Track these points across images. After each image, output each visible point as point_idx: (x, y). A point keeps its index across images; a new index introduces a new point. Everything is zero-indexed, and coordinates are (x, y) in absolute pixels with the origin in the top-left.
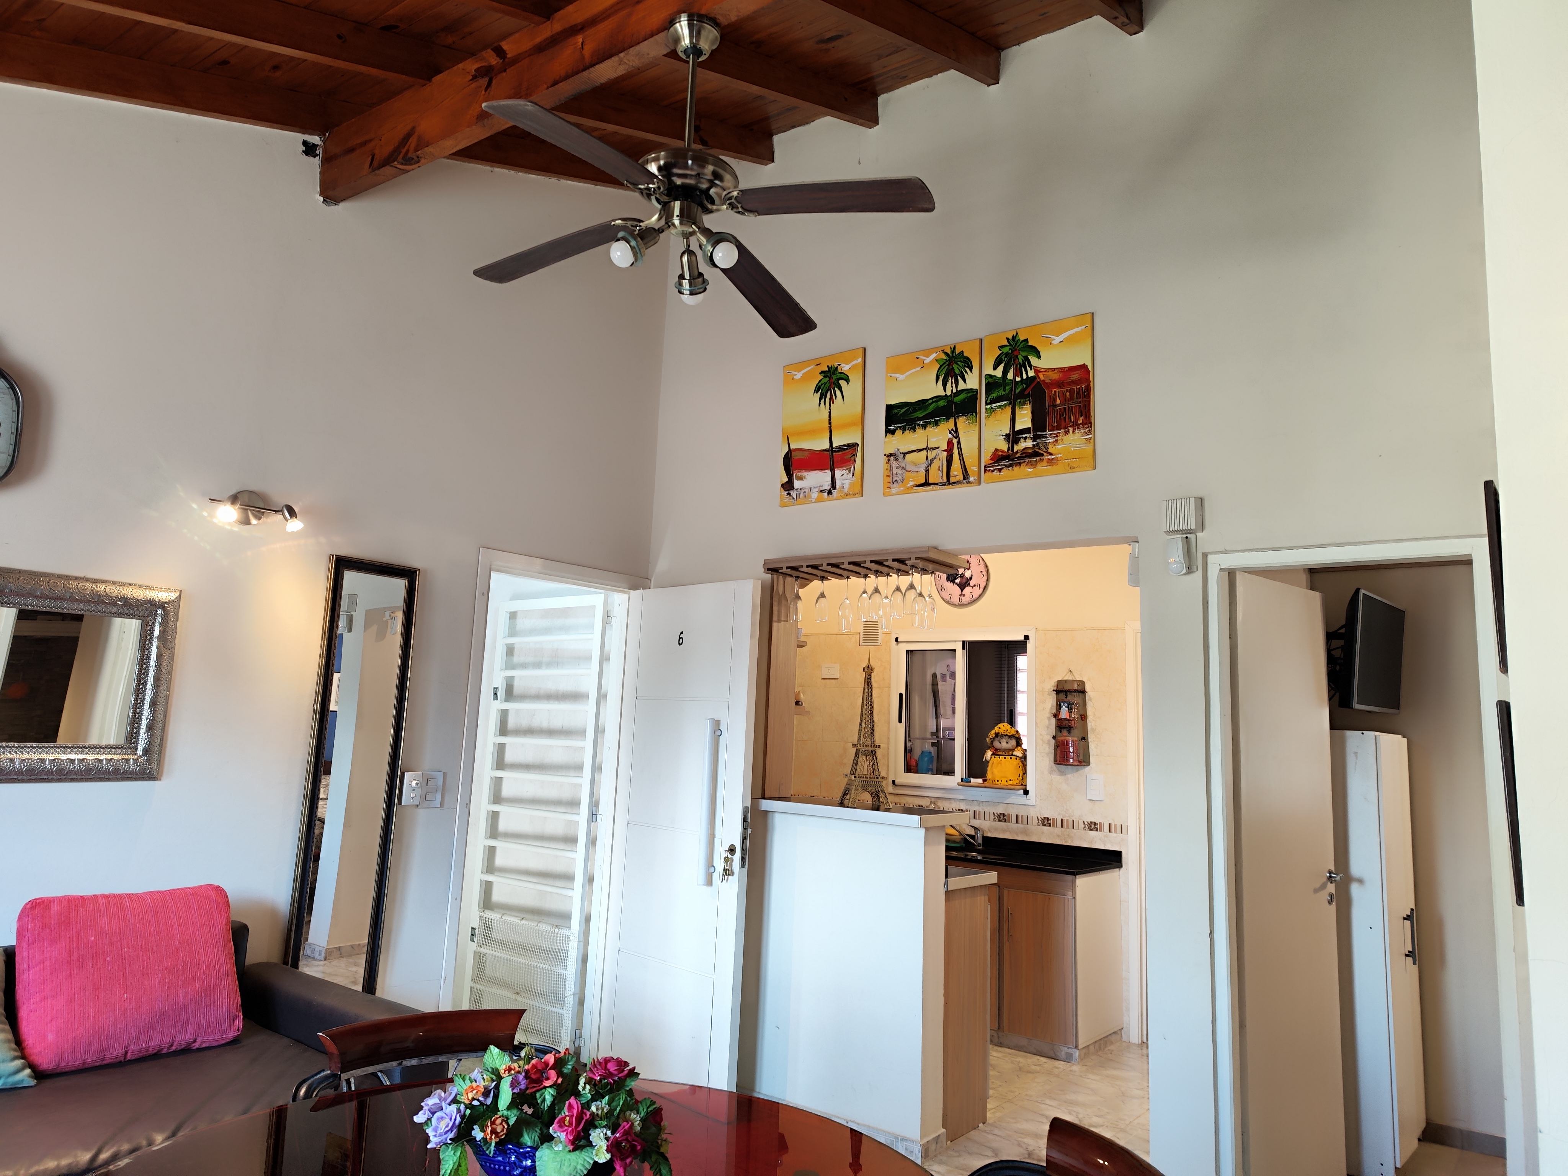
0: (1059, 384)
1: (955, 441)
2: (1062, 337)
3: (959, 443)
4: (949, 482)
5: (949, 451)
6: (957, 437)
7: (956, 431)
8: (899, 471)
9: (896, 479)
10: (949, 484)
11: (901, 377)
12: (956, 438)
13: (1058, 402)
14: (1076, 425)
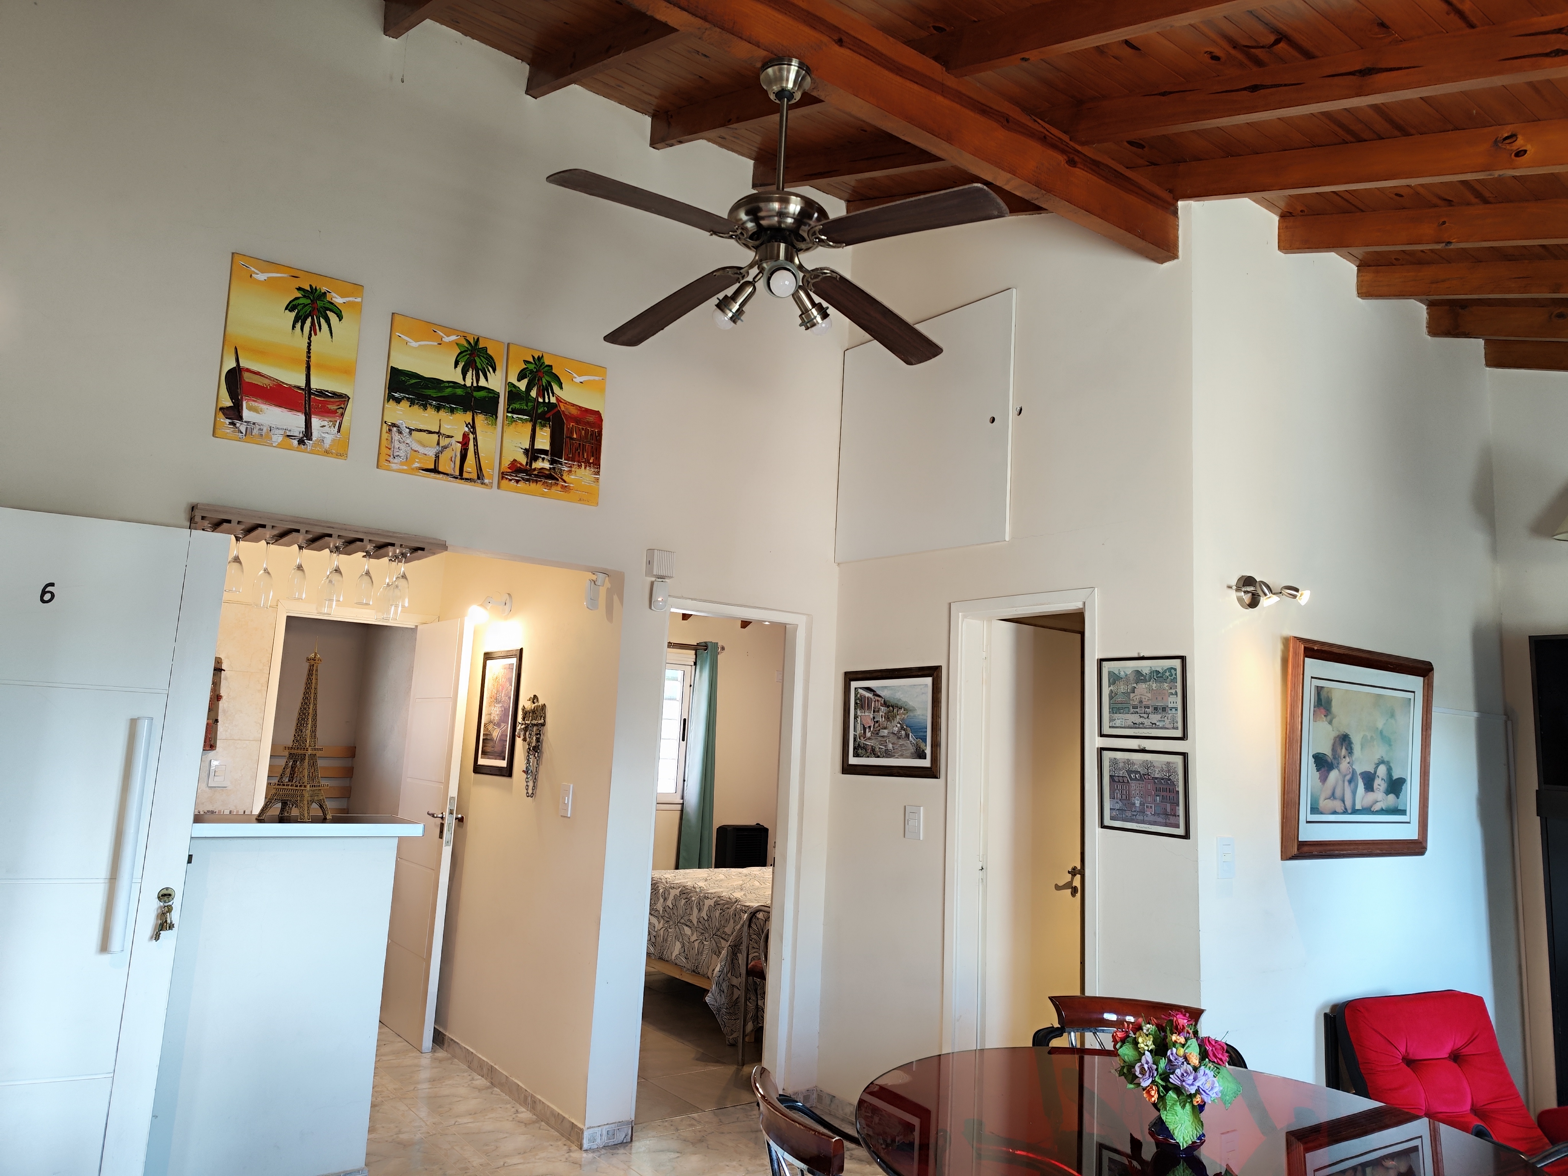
0: (577, 420)
1: (471, 436)
2: (582, 379)
3: (475, 439)
4: (461, 476)
5: (465, 444)
6: (474, 433)
7: (474, 427)
8: (403, 446)
9: (398, 454)
10: (462, 479)
11: (414, 344)
12: (472, 433)
13: (575, 436)
14: (588, 463)
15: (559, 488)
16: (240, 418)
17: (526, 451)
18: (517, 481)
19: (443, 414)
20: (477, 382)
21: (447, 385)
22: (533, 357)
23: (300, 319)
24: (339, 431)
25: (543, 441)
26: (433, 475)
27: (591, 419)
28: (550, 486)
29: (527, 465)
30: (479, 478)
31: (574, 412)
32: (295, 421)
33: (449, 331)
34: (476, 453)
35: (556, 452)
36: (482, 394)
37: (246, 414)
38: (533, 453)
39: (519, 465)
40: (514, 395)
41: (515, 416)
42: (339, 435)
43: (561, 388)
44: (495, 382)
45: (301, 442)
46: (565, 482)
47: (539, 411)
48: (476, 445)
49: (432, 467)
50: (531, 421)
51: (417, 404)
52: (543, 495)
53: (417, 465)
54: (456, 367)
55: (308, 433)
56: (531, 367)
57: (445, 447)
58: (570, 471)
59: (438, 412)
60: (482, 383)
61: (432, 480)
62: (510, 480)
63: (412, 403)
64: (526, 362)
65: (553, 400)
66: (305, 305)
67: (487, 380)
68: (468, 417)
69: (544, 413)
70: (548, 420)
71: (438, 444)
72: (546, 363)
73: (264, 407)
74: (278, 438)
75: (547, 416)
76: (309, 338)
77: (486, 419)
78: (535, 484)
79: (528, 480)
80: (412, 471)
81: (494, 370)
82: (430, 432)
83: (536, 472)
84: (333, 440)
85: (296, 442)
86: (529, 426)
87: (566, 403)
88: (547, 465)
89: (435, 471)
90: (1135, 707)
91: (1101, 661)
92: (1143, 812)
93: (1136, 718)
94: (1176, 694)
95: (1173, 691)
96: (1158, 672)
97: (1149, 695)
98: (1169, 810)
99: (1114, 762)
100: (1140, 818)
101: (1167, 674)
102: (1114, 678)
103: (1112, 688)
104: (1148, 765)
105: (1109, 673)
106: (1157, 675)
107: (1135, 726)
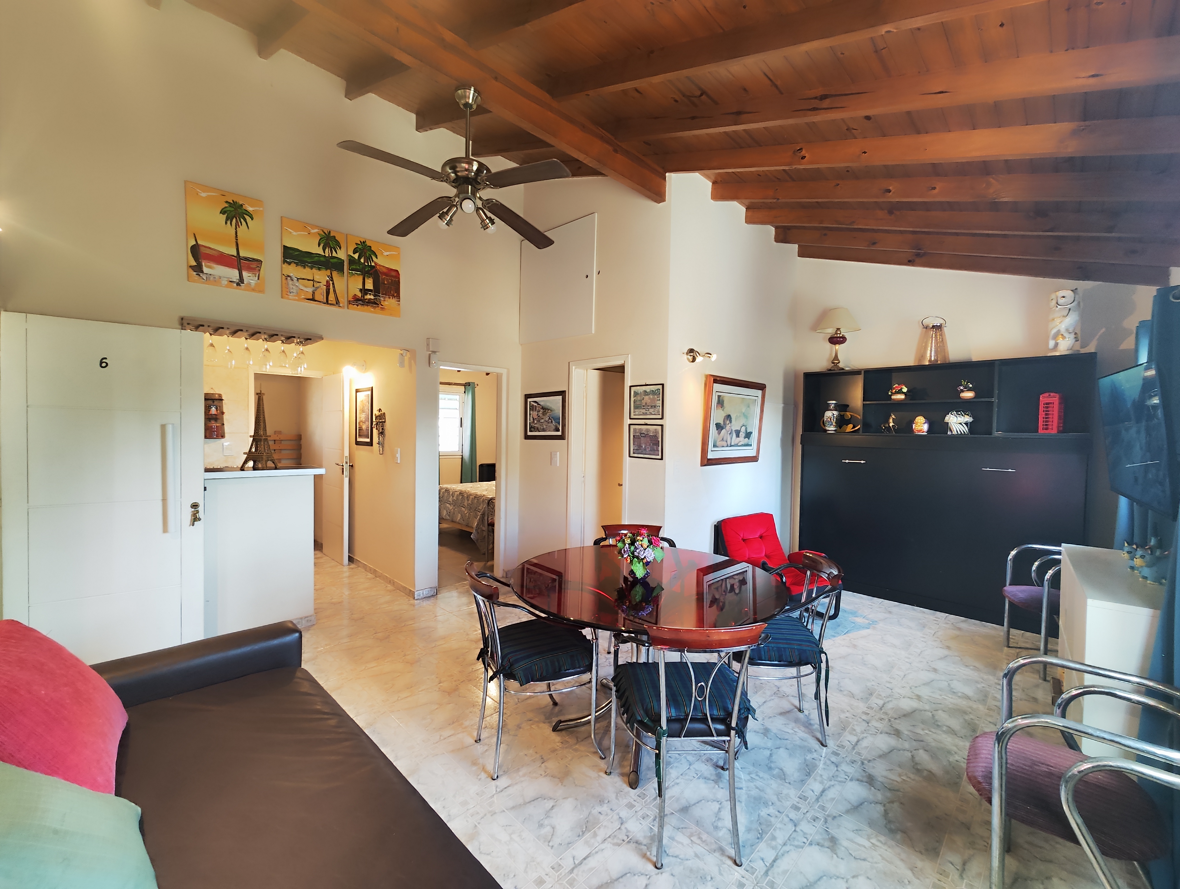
0: (386, 274)
1: (331, 282)
2: (388, 253)
3: (333, 284)
4: (327, 303)
5: (328, 286)
6: (332, 280)
7: (332, 278)
8: (294, 287)
9: (292, 291)
10: (328, 304)
11: (295, 233)
12: (331, 281)
13: (386, 283)
14: (393, 296)
15: (379, 308)
16: (202, 272)
17: (361, 290)
18: (358, 305)
19: (314, 270)
20: (332, 255)
21: (315, 255)
22: (361, 242)
23: (229, 219)
24: (258, 279)
25: (369, 285)
26: (312, 302)
27: (393, 274)
28: (375, 308)
29: (362, 297)
30: (337, 304)
31: (384, 270)
32: (234, 274)
33: (314, 226)
34: (334, 291)
35: (376, 291)
36: (335, 260)
37: (205, 270)
38: (364, 291)
39: (357, 297)
40: (351, 261)
41: (353, 272)
42: (259, 281)
43: (377, 258)
44: (341, 254)
45: (238, 284)
46: (382, 305)
47: (366, 269)
48: (334, 287)
49: (312, 298)
50: (362, 275)
51: (300, 265)
52: (372, 312)
53: (303, 297)
54: (319, 246)
55: (241, 280)
56: (360, 247)
57: (317, 288)
58: (385, 300)
59: (312, 269)
60: (334, 254)
61: (313, 304)
62: (354, 305)
63: (297, 264)
64: (356, 244)
65: (373, 264)
66: (231, 211)
67: (337, 253)
68: (328, 272)
69: (368, 270)
70: (371, 274)
71: (314, 286)
72: (368, 245)
73: (215, 266)
74: (225, 282)
75: (371, 272)
76: (236, 229)
77: (338, 274)
78: (366, 307)
79: (362, 305)
80: (300, 300)
81: (340, 248)
82: (309, 280)
83: (367, 301)
84: (256, 284)
85: (235, 285)
86: (361, 278)
87: (380, 265)
88: (372, 297)
89: (313, 299)
90: (644, 406)
91: (631, 387)
92: (645, 450)
93: (644, 411)
94: (660, 400)
95: (659, 399)
96: (653, 391)
97: (649, 401)
98: (655, 449)
99: (635, 430)
100: (644, 452)
101: (657, 392)
102: (636, 394)
103: (635, 398)
104: (648, 430)
105: (634, 392)
106: (653, 392)
107: (644, 414)
